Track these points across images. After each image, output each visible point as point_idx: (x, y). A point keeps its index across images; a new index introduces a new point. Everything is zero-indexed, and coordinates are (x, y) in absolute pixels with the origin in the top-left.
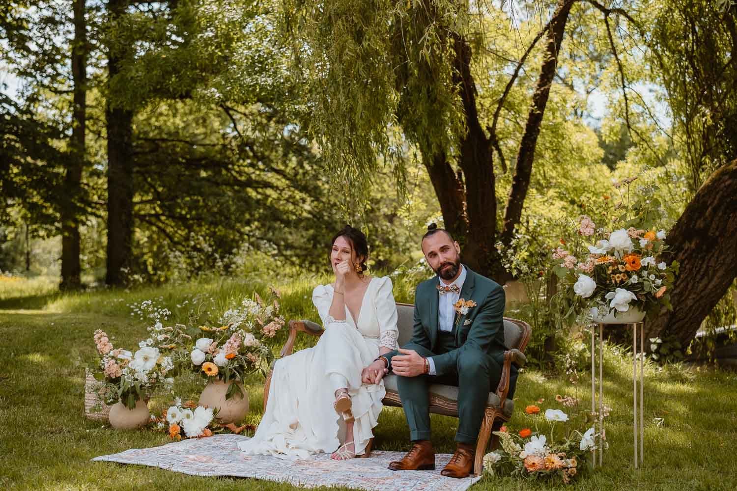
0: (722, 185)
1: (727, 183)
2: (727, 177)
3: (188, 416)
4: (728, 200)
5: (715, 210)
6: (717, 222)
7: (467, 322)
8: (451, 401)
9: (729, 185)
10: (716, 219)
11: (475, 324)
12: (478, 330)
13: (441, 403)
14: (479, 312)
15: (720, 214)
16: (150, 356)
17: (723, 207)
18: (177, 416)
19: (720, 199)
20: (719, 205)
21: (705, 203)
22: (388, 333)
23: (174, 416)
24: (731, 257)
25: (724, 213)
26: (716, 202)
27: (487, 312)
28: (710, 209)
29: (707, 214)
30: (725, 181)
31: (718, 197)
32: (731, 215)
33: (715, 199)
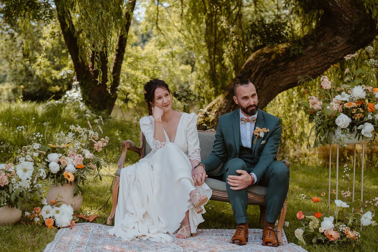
0: (260, 61)
1: (263, 60)
2: (263, 57)
3: (58, 212)
4: (265, 69)
5: (257, 75)
6: (258, 82)
7: (263, 142)
8: (258, 195)
9: (264, 61)
10: (257, 79)
11: (268, 145)
12: (272, 148)
13: (253, 197)
14: (270, 136)
15: (260, 77)
16: (28, 168)
17: (261, 73)
18: (51, 212)
19: (259, 68)
20: (259, 72)
21: (251, 70)
22: (196, 151)
23: (47, 212)
24: (263, 100)
25: (262, 76)
26: (257, 70)
27: (275, 136)
28: (254, 74)
29: (252, 76)
30: (261, 59)
31: (258, 68)
32: (266, 78)
33: (256, 68)
